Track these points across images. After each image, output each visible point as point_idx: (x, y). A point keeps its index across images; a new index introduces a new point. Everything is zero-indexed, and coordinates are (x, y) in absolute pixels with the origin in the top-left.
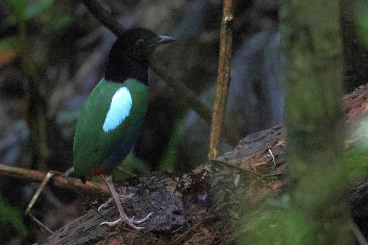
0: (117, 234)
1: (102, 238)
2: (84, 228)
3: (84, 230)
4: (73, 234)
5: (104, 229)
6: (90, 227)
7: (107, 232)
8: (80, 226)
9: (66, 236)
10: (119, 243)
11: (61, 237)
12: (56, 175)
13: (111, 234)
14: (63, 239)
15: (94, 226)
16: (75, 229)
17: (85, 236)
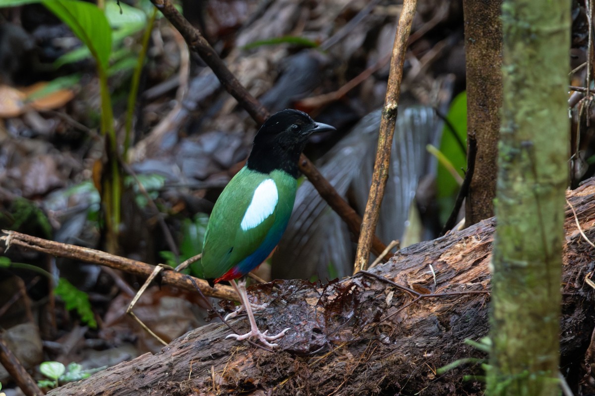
0: (245, 350)
1: (227, 353)
2: (208, 339)
3: (207, 342)
4: (194, 346)
5: (230, 343)
6: (215, 339)
7: (234, 347)
8: (202, 336)
9: (187, 346)
10: (247, 360)
11: (181, 348)
12: (166, 269)
13: (238, 349)
14: (182, 350)
15: (219, 339)
16: (196, 340)
17: (209, 348)
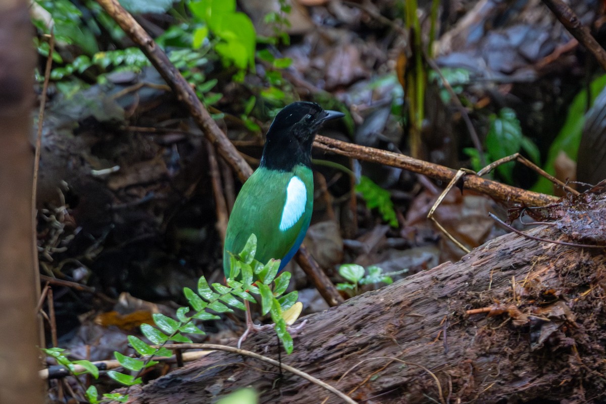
0: (547, 260)
1: (529, 263)
2: (509, 249)
3: (508, 251)
4: (495, 255)
5: (532, 253)
6: (516, 248)
7: (535, 257)
8: (503, 245)
9: (487, 256)
10: (549, 270)
11: (482, 257)
12: (468, 174)
13: (539, 259)
14: (482, 260)
15: (520, 248)
16: (497, 249)
17: (510, 258)
